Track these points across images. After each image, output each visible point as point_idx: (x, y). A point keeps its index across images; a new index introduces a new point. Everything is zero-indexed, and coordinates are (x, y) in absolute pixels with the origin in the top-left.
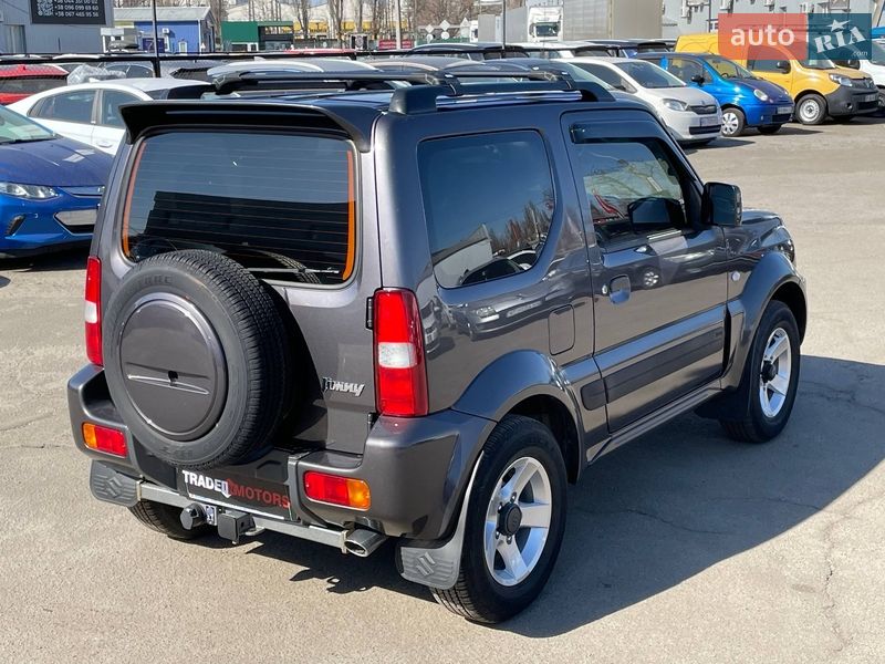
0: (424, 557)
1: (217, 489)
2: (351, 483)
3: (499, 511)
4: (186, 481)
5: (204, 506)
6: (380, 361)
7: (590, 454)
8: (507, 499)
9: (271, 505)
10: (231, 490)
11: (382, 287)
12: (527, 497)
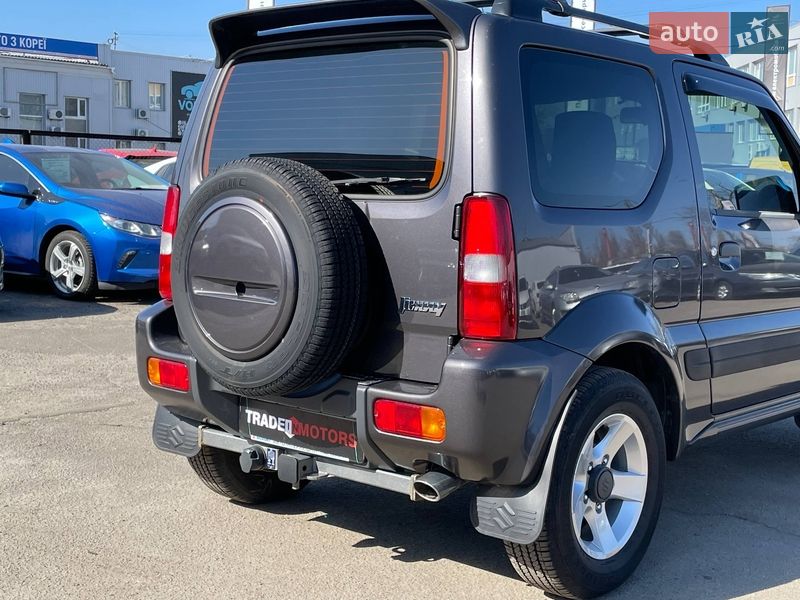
0: (503, 507)
1: (280, 429)
2: (426, 411)
3: (589, 472)
4: (249, 421)
5: (265, 448)
6: (465, 274)
7: (690, 432)
8: (598, 462)
9: (337, 445)
10: (295, 429)
11: (473, 192)
12: (619, 463)
